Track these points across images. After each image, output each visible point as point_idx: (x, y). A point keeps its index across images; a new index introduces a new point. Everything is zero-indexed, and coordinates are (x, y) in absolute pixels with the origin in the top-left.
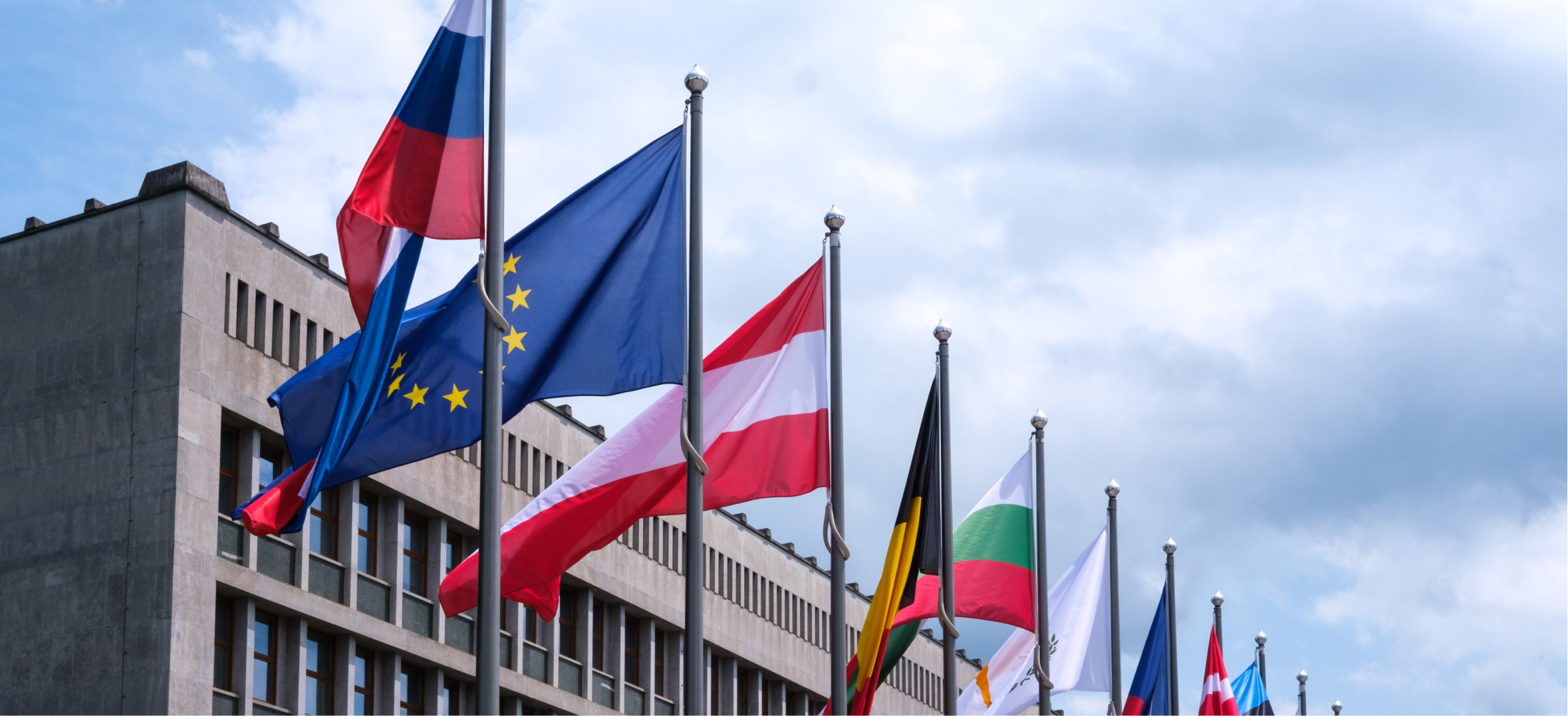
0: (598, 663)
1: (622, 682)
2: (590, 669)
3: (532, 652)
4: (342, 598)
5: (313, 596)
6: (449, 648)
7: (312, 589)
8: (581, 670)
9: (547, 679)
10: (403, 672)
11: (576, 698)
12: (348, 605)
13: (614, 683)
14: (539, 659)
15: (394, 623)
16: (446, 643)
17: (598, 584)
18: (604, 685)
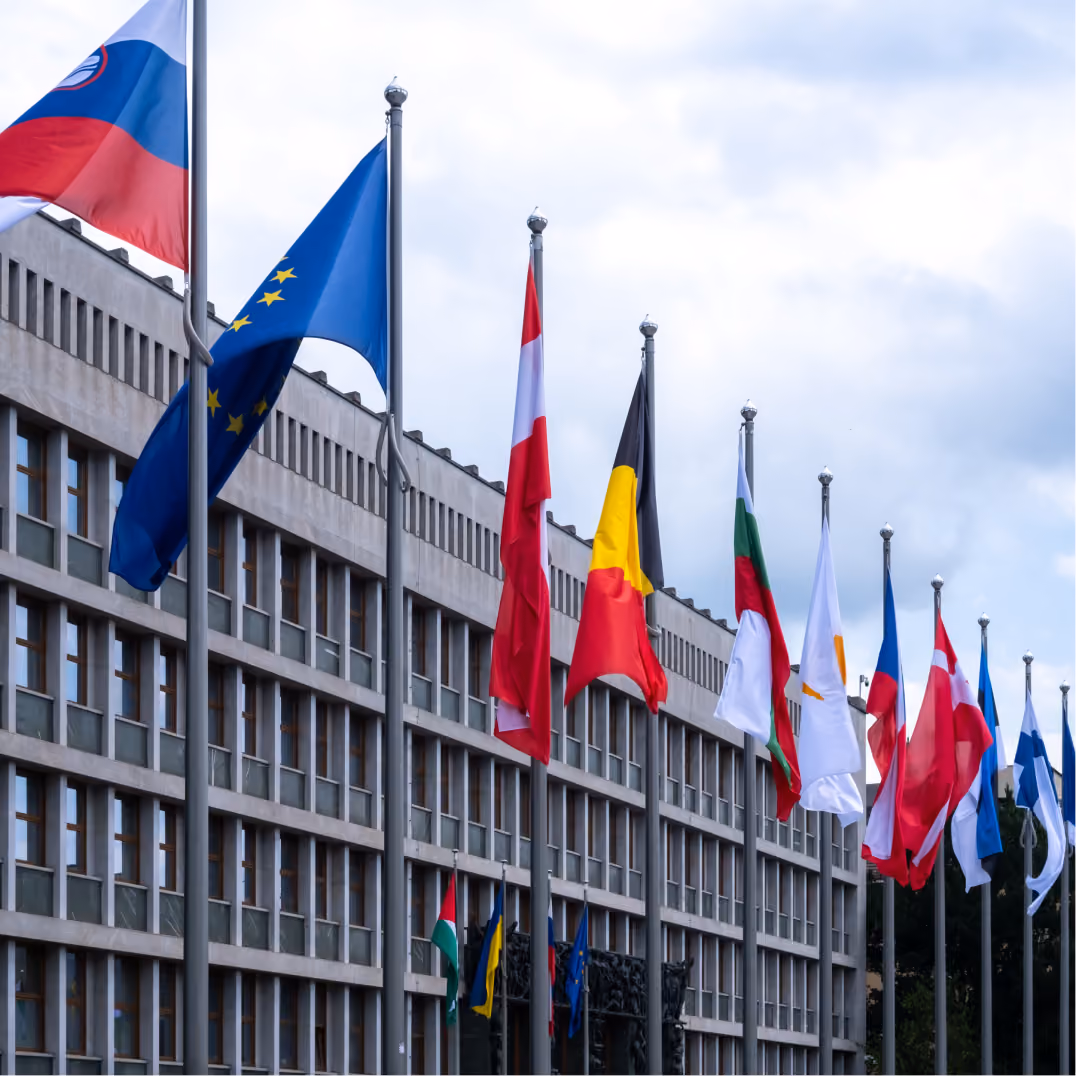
0: (322, 628)
1: (348, 648)
2: (314, 634)
3: (253, 617)
4: (51, 561)
5: (21, 559)
6: (166, 614)
7: (20, 552)
8: (304, 635)
9: (267, 645)
10: (117, 638)
11: (299, 665)
12: (58, 569)
13: (338, 648)
14: (259, 623)
15: (107, 587)
16: (162, 608)
17: (322, 543)
18: (328, 651)
